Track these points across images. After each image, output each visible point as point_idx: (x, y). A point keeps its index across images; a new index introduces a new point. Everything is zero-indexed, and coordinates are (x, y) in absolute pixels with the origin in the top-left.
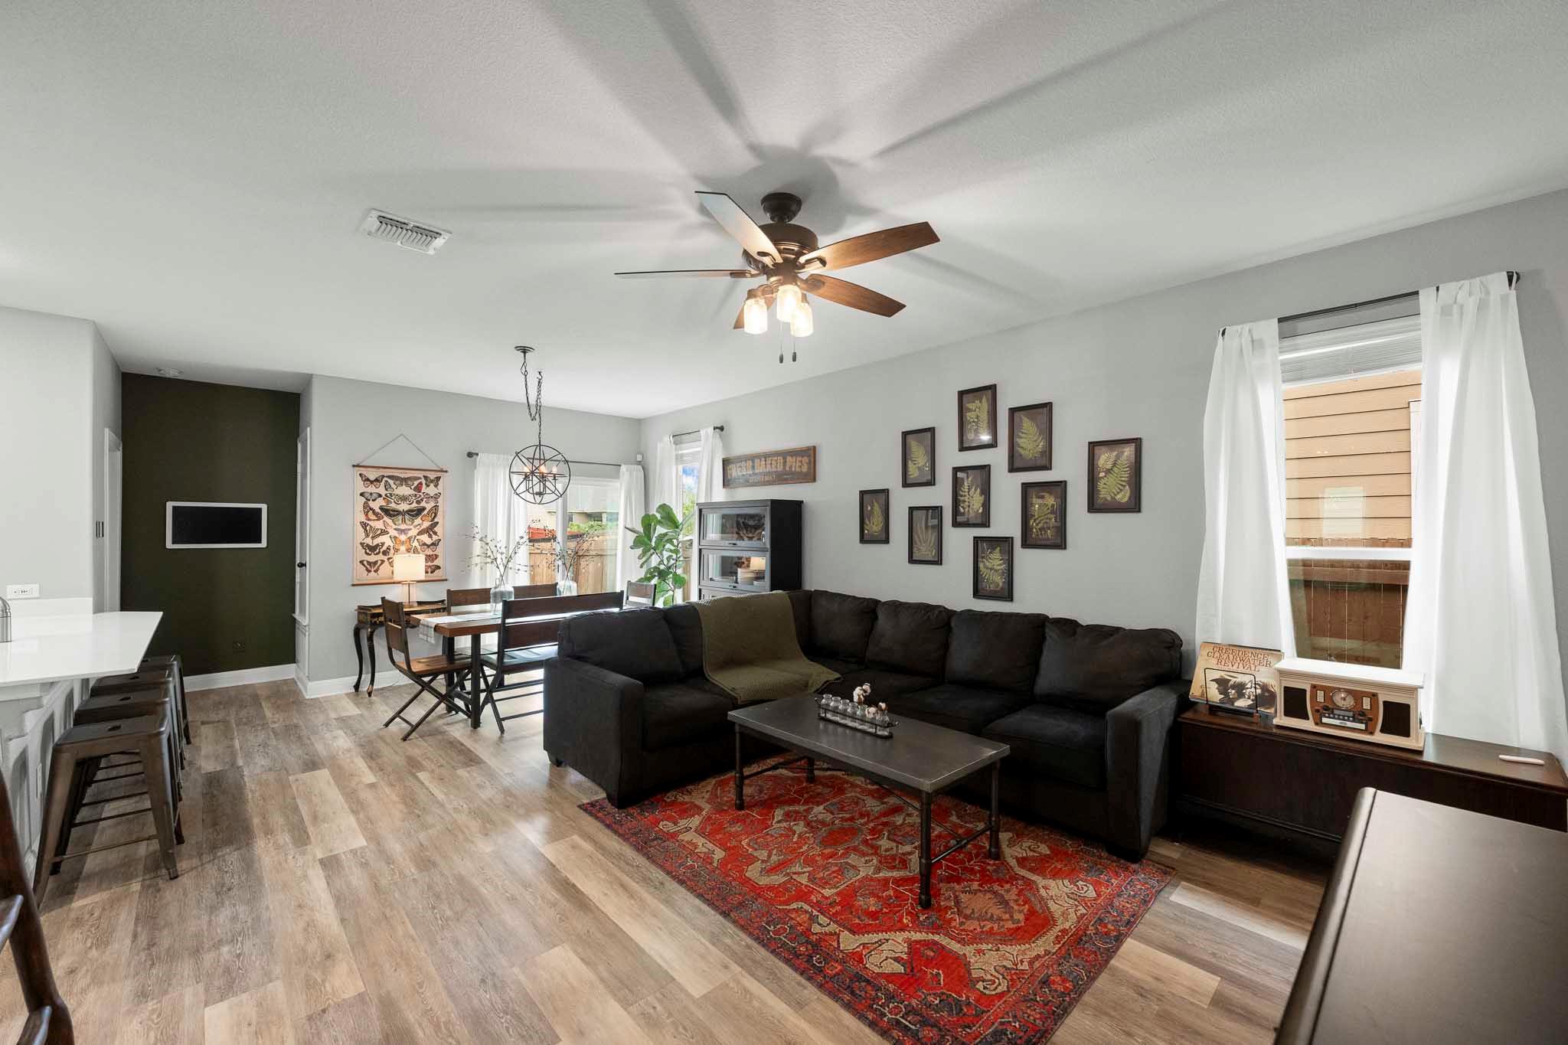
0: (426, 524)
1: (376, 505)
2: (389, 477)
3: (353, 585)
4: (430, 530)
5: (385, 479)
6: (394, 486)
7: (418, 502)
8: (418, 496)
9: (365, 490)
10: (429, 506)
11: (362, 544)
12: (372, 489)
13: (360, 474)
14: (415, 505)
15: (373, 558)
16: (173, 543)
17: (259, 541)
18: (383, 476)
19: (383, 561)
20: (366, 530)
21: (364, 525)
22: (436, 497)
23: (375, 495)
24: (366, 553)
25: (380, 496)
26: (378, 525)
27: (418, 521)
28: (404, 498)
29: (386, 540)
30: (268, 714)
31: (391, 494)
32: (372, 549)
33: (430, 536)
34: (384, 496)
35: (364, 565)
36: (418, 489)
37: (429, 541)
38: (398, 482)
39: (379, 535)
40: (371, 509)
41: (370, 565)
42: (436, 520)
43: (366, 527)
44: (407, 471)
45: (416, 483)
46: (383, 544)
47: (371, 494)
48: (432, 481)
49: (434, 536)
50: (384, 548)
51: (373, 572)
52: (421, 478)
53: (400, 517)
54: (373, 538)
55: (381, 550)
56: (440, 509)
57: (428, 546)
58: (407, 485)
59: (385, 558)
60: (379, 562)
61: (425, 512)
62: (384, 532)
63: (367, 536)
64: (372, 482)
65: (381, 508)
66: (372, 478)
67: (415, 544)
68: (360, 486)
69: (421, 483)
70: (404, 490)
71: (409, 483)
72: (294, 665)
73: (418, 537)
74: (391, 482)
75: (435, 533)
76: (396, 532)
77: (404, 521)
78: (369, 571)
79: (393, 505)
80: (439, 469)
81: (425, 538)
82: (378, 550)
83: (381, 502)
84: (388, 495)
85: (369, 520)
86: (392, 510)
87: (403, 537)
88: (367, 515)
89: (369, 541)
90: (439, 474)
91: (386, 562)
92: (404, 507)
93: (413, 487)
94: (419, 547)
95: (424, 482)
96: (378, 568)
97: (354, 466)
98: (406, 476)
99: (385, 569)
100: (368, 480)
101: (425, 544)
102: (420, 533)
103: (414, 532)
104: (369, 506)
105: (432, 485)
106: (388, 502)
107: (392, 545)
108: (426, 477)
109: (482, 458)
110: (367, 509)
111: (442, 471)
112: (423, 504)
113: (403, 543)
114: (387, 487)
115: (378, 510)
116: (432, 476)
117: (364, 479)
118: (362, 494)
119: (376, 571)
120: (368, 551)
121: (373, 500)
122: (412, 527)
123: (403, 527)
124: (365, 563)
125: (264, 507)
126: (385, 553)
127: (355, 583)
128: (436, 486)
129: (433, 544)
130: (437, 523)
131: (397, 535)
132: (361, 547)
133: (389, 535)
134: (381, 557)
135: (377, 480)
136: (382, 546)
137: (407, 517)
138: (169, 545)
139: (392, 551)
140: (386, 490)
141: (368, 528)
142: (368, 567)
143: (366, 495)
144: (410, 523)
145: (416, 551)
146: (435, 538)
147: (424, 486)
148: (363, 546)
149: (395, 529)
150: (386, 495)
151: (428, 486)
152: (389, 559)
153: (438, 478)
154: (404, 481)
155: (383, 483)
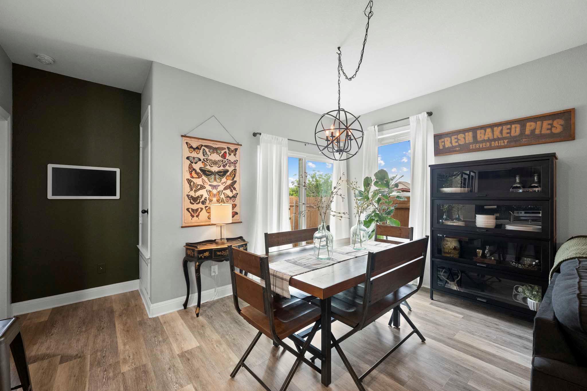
0: (229, 182)
1: (197, 167)
2: (206, 146)
3: (182, 227)
4: (231, 187)
5: (203, 147)
6: (209, 153)
7: (224, 166)
8: (224, 161)
9: (190, 155)
10: (231, 169)
11: (188, 196)
12: (194, 154)
13: (187, 143)
14: (222, 168)
15: (195, 206)
16: (53, 195)
17: (115, 195)
18: (202, 146)
19: (202, 209)
20: (190, 185)
21: (189, 181)
22: (235, 163)
23: (196, 159)
24: (191, 203)
25: (200, 160)
26: (199, 181)
27: (224, 180)
28: (215, 163)
29: (203, 193)
30: (121, 347)
31: (207, 159)
32: (194, 200)
33: (232, 191)
34: (202, 160)
35: (189, 212)
36: (224, 156)
37: (231, 195)
38: (211, 151)
39: (199, 189)
40: (194, 169)
41: (194, 212)
42: (235, 179)
43: (191, 183)
44: (217, 143)
45: (223, 152)
46: (202, 196)
47: (194, 158)
48: (232, 151)
49: (234, 191)
50: (203, 199)
51: (195, 217)
52: (225, 149)
53: (213, 176)
54: (195, 191)
55: (201, 201)
56: (238, 171)
57: (231, 198)
58: (217, 153)
59: (203, 206)
60: (200, 210)
61: (228, 173)
62: (202, 187)
63: (191, 190)
64: (194, 149)
65: (201, 169)
66: (195, 146)
67: (222, 196)
68: (187, 152)
69: (225, 153)
70: (215, 157)
71: (219, 151)
72: (138, 280)
73: (224, 191)
74: (207, 150)
75: (235, 189)
76: (211, 187)
77: (215, 180)
78: (193, 216)
79: (208, 167)
80: (236, 143)
81: (228, 192)
82: (198, 201)
83: (200, 165)
84: (205, 159)
85: (193, 177)
86: (208, 171)
87: (215, 191)
88: (191, 174)
89: (192, 194)
90: (236, 147)
91: (204, 210)
92: (215, 169)
93: (221, 155)
94: (224, 199)
95: (227, 152)
96: (199, 215)
97: (182, 136)
98: (217, 146)
99: (204, 214)
100: (191, 147)
101: (228, 197)
102: (225, 189)
103: (221, 188)
104: (193, 168)
105: (232, 154)
106: (205, 165)
107: (208, 197)
108: (228, 148)
109: (263, 137)
110: (192, 169)
111: (239, 145)
112: (227, 168)
113: (215, 195)
114: (204, 153)
115: (198, 171)
116: (232, 147)
117: (189, 146)
118: (188, 158)
119: (197, 216)
120: (192, 201)
121: (196, 163)
122: (220, 184)
123: (215, 183)
124: (190, 210)
125: (118, 170)
126: (203, 203)
127: (183, 225)
128: (235, 155)
129: (233, 197)
130: (236, 181)
131: (211, 190)
132: (186, 198)
133: (205, 190)
134: (200, 205)
135: (197, 148)
136: (201, 197)
137: (217, 176)
138: (50, 196)
139: (208, 201)
140: (204, 156)
141: (192, 184)
142: (192, 213)
143: (191, 159)
144: (219, 181)
145: (223, 201)
146: (234, 192)
147: (228, 155)
148: (188, 198)
149: (210, 185)
150: (204, 159)
151: (230, 155)
152: (206, 207)
153: (236, 150)
154: (215, 150)
155: (201, 151)
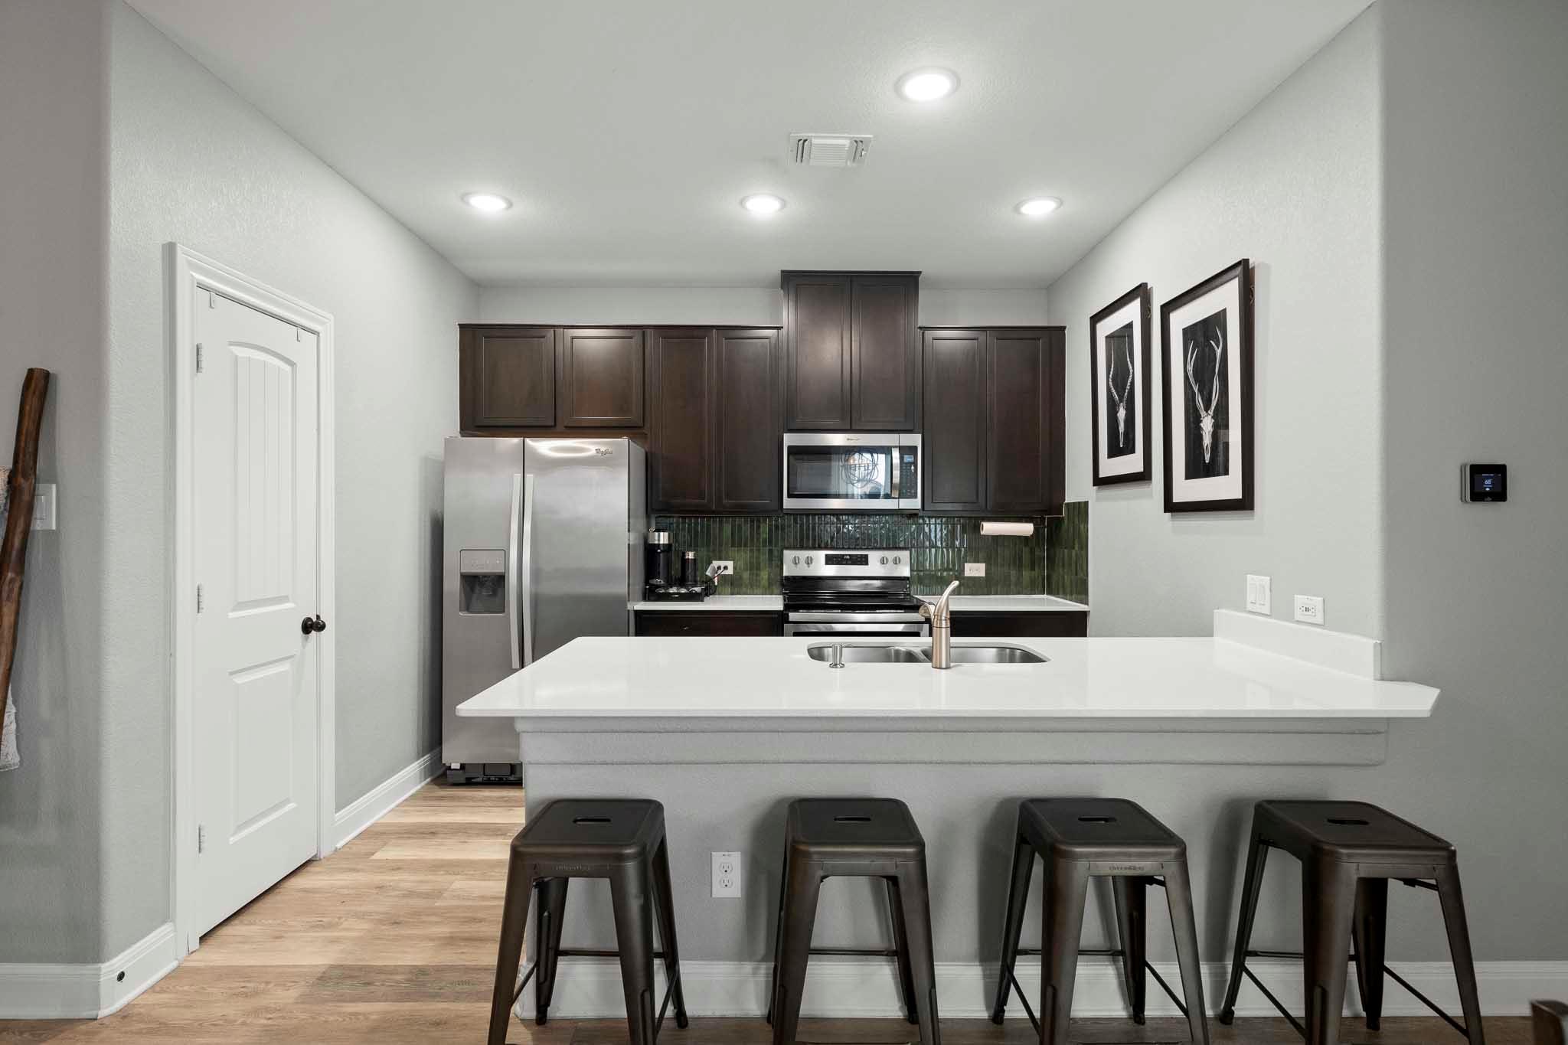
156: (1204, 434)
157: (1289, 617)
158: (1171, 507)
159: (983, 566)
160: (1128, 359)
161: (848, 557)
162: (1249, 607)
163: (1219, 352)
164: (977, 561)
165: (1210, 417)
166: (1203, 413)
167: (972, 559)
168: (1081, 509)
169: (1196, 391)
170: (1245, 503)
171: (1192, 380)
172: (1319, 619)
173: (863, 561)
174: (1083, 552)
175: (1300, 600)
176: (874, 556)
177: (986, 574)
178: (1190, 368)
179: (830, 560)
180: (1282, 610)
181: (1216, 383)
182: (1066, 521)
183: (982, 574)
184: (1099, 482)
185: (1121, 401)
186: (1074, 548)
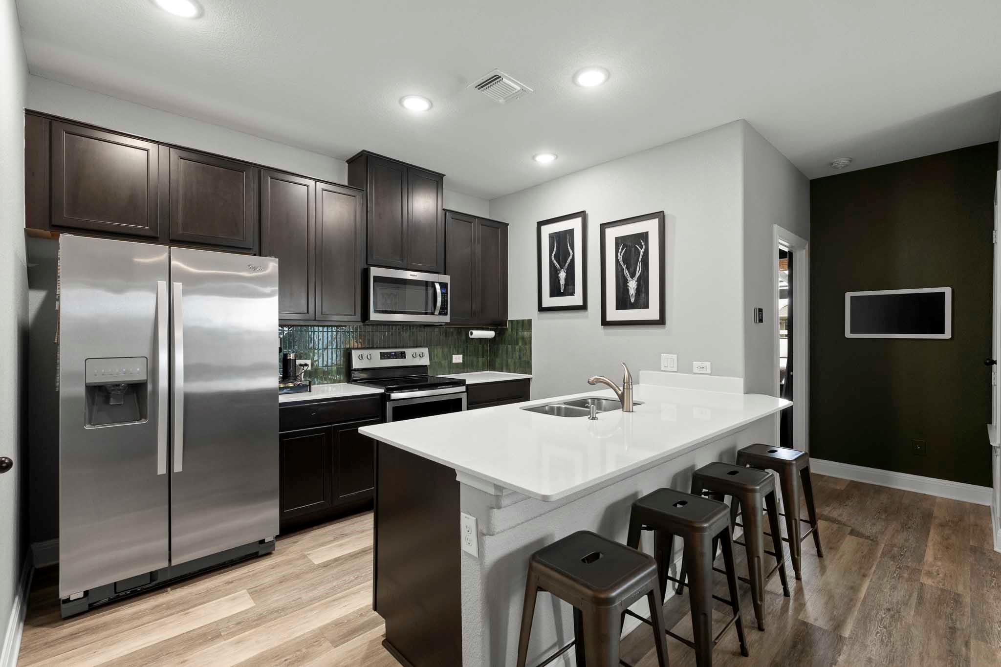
16: (853, 332)
17: (942, 331)
72: (990, 489)
125: (948, 291)
138: (848, 334)
156: (630, 288)
157: (690, 371)
158: (605, 323)
159: (461, 356)
160: (569, 247)
161: (394, 354)
162: (663, 369)
163: (642, 251)
164: (458, 354)
165: (635, 281)
166: (629, 279)
167: (456, 353)
168: (526, 325)
169: (625, 268)
170: (661, 321)
171: (621, 263)
172: (709, 371)
173: (403, 356)
174: (527, 347)
175: (696, 364)
176: (409, 352)
177: (463, 361)
178: (620, 257)
179: (383, 356)
180: (684, 368)
181: (639, 265)
182: (510, 330)
183: (461, 361)
184: (541, 309)
185: (562, 268)
186: (518, 344)
